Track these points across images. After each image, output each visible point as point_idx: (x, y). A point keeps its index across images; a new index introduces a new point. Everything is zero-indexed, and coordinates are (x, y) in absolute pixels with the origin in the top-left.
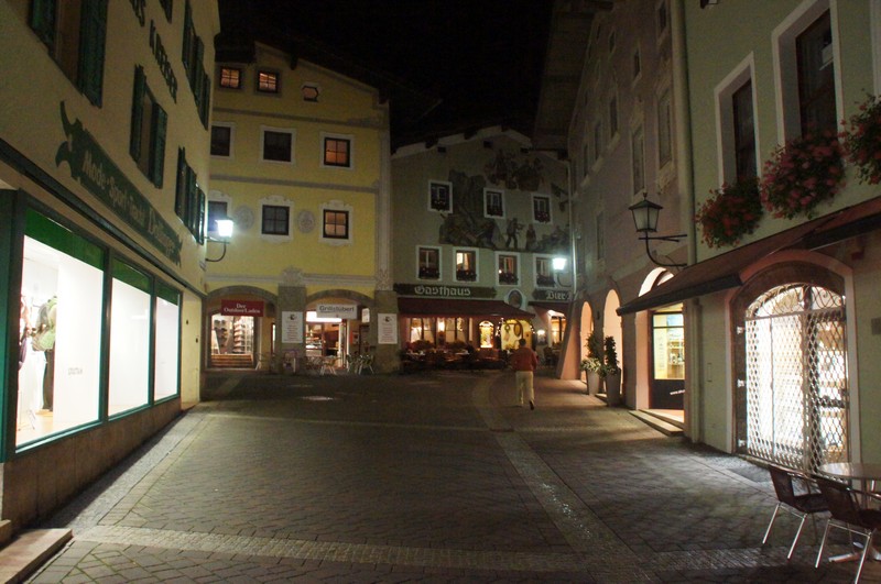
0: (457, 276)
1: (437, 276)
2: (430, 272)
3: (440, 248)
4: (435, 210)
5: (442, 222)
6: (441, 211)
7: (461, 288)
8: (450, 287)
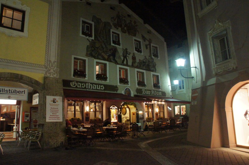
0: (97, 78)
1: (84, 76)
2: (80, 73)
3: (87, 59)
4: (84, 36)
5: (88, 44)
6: (88, 37)
7: (99, 84)
8: (92, 84)
